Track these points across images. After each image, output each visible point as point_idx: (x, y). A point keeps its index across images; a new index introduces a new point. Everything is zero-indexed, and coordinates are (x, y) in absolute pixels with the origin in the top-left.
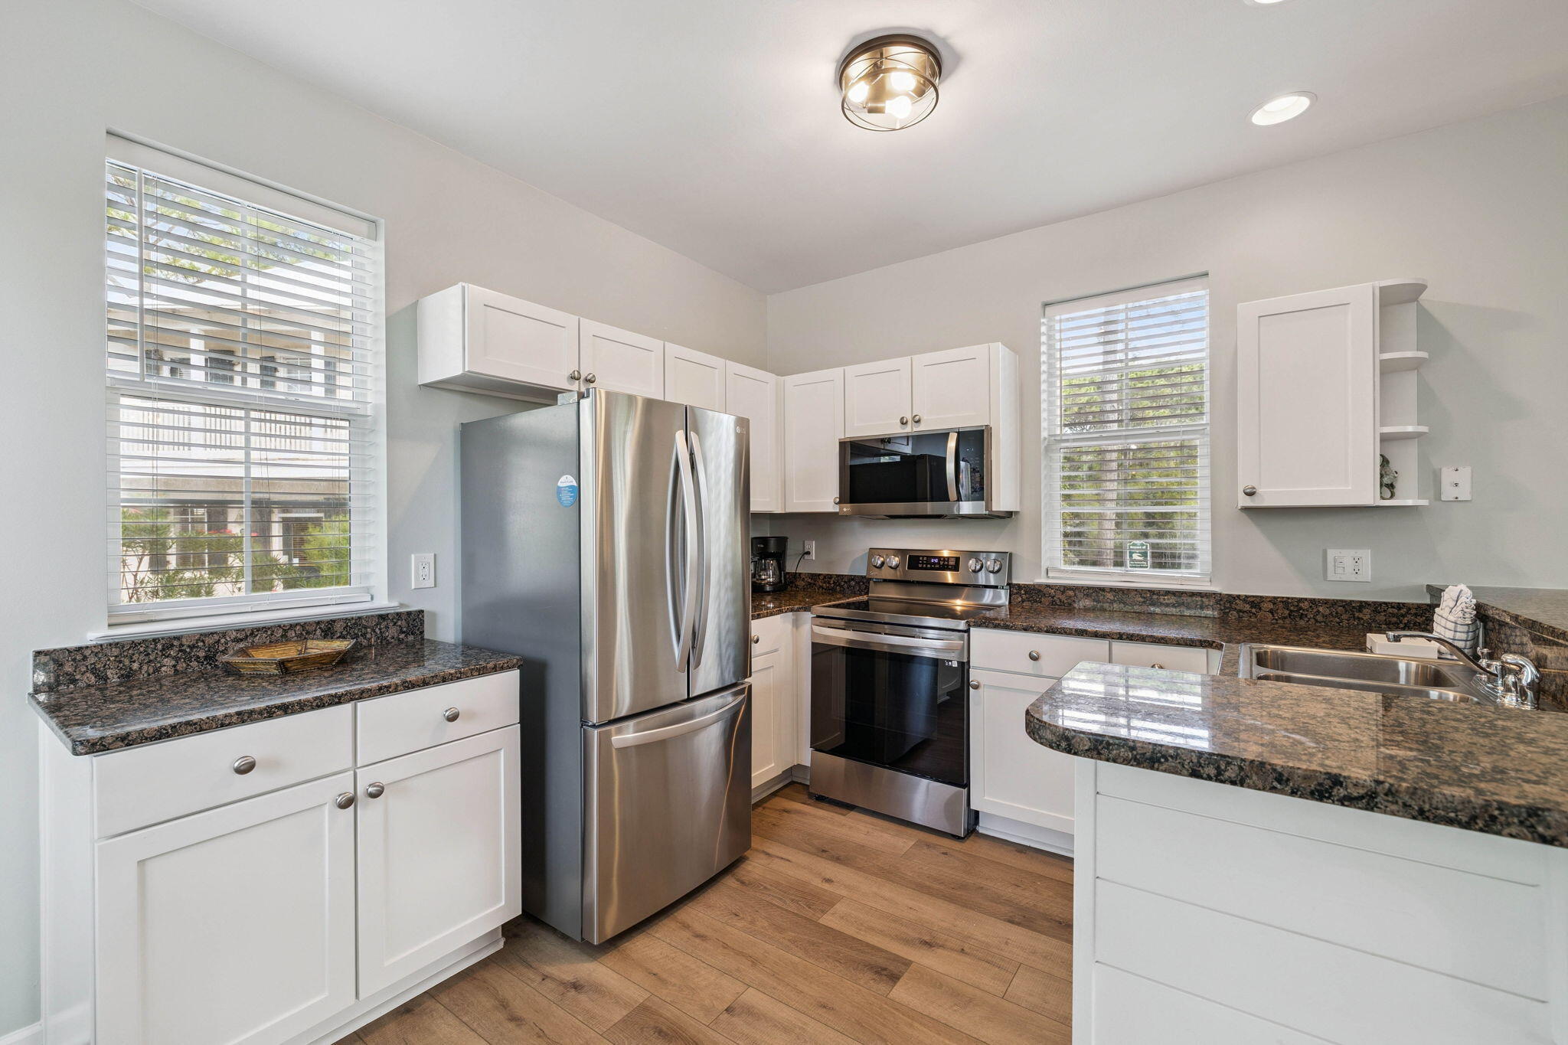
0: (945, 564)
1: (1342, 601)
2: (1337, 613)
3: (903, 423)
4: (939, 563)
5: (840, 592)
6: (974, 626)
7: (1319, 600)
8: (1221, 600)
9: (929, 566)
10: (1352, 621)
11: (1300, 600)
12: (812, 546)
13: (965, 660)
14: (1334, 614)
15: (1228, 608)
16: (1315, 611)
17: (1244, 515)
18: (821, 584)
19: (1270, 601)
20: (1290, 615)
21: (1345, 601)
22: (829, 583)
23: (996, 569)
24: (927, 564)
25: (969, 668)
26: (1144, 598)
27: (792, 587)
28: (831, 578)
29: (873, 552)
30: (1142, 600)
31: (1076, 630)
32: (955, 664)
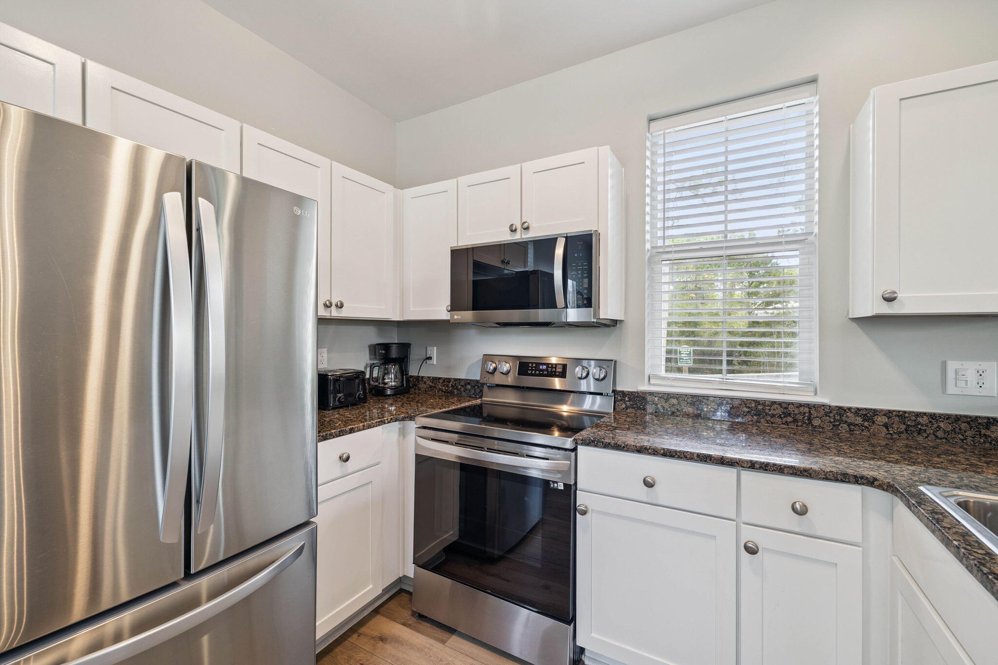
0: (553, 371)
1: (966, 416)
2: (960, 429)
3: (513, 230)
4: (547, 370)
5: (457, 396)
6: (582, 444)
7: (940, 415)
8: (831, 412)
9: (537, 372)
10: (977, 439)
11: (918, 415)
12: (434, 352)
13: (572, 482)
14: (957, 430)
15: (838, 421)
16: (935, 426)
17: (854, 325)
18: (440, 387)
19: (885, 415)
20: (906, 430)
21: (970, 417)
22: (448, 386)
23: (602, 376)
24: (535, 370)
25: (576, 489)
26: (749, 407)
27: (415, 389)
28: (449, 382)
29: (487, 358)
30: (747, 410)
31: (698, 455)
32: (561, 487)
